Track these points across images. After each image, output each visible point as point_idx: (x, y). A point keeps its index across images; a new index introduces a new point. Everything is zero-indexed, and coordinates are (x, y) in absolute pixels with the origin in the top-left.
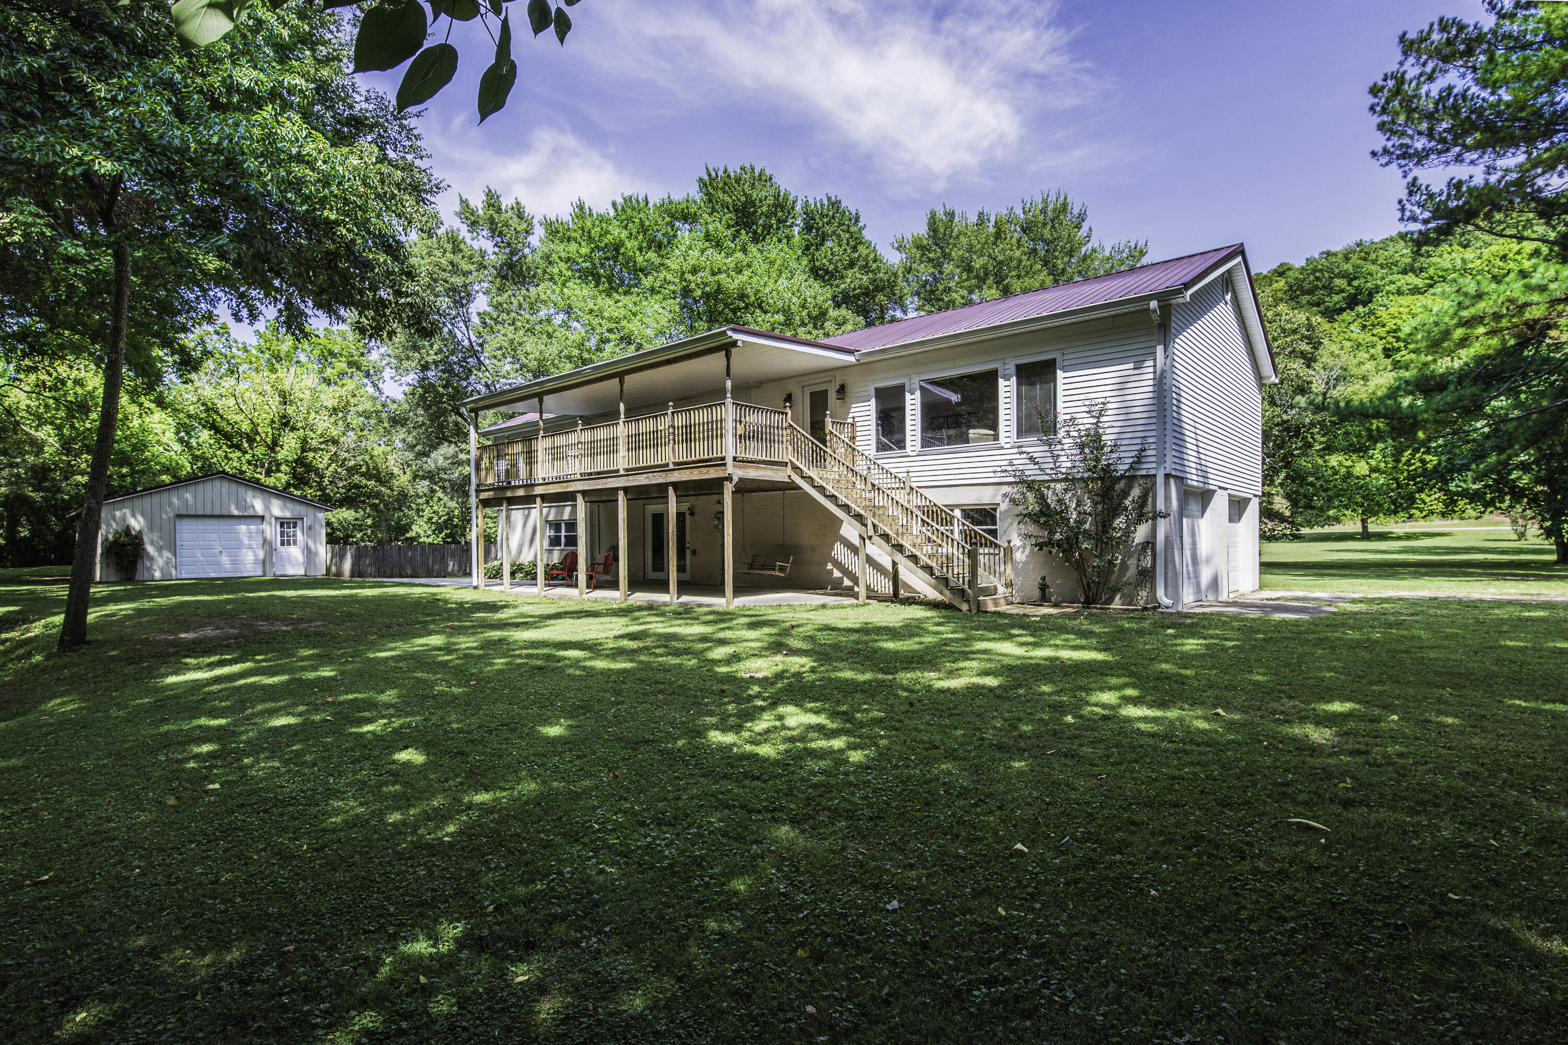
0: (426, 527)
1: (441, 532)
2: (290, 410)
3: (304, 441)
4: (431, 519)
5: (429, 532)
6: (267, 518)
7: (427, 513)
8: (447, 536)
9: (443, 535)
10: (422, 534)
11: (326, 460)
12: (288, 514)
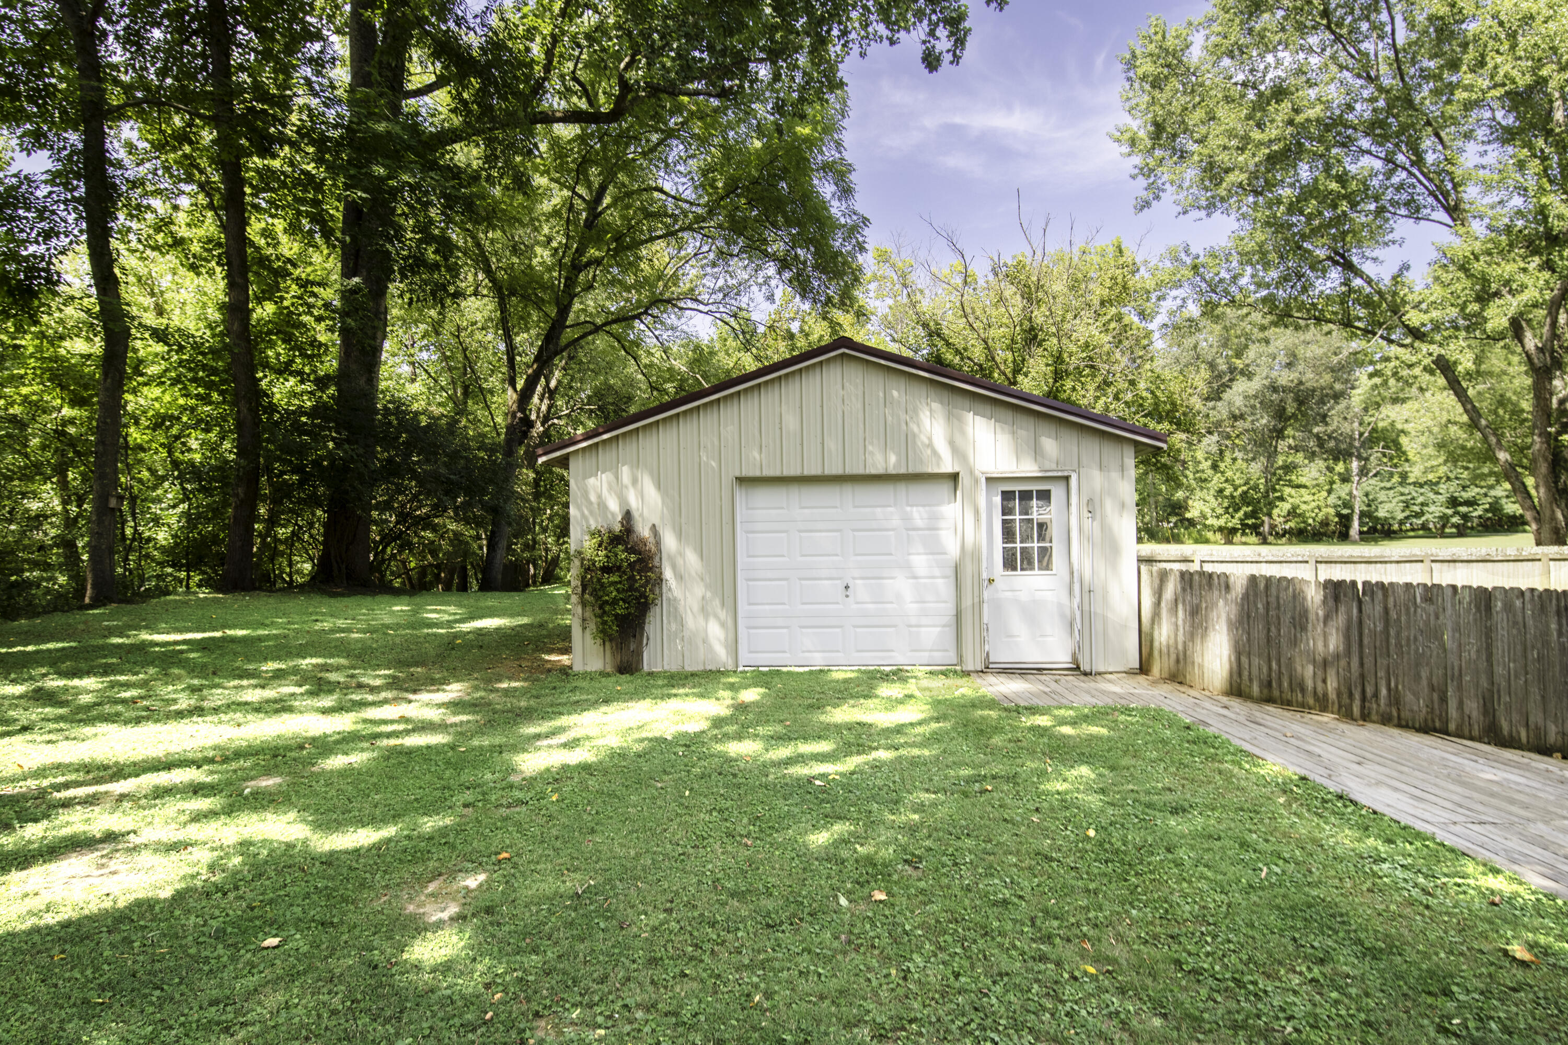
0: (1214, 503)
1: (1237, 510)
2: (1039, 317)
3: (1058, 359)
4: (1221, 491)
5: (1220, 511)
6: (964, 479)
7: (1216, 481)
8: (1247, 516)
9: (1241, 514)
10: (1209, 513)
11: (1091, 393)
12: (1029, 468)
